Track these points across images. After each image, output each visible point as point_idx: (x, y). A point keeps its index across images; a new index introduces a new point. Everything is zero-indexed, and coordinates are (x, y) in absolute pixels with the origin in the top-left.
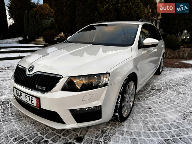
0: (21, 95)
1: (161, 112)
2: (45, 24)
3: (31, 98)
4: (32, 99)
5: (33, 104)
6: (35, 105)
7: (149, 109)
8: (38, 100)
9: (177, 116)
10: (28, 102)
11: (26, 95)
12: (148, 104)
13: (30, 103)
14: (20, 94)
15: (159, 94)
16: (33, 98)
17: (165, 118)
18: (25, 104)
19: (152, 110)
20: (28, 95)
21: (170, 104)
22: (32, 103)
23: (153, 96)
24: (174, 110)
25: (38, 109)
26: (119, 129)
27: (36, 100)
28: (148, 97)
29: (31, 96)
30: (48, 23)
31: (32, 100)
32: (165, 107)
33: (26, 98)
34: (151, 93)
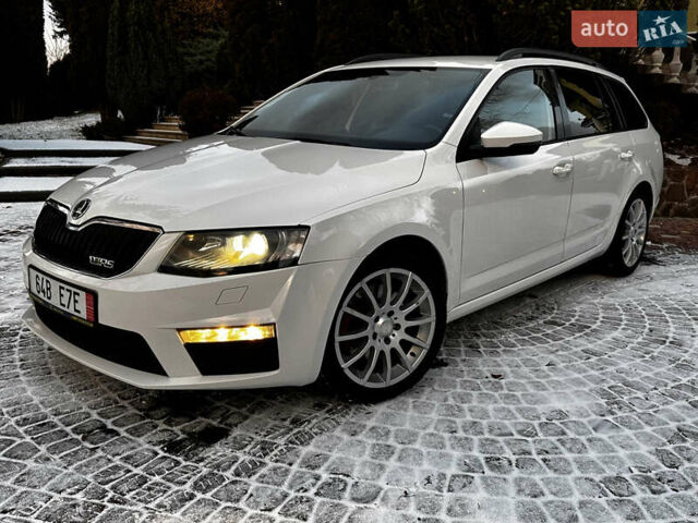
0: (49, 289)
1: (532, 391)
2: (199, 57)
3: (75, 293)
4: (77, 297)
5: (79, 312)
6: (84, 315)
7: (492, 379)
8: (92, 298)
9: (583, 403)
10: (65, 309)
11: (61, 288)
12: (499, 366)
13: (71, 310)
14: (45, 287)
15: (571, 338)
16: (78, 294)
17: (536, 406)
18: (57, 314)
19: (503, 381)
20: (66, 287)
21: (585, 371)
22: (76, 310)
23: (541, 343)
24: (586, 389)
25: (92, 325)
26: (353, 420)
27: (87, 300)
28: (514, 346)
29: (73, 290)
30: (209, 52)
31: (76, 301)
32: (561, 379)
33: (61, 295)
34: (539, 335)
